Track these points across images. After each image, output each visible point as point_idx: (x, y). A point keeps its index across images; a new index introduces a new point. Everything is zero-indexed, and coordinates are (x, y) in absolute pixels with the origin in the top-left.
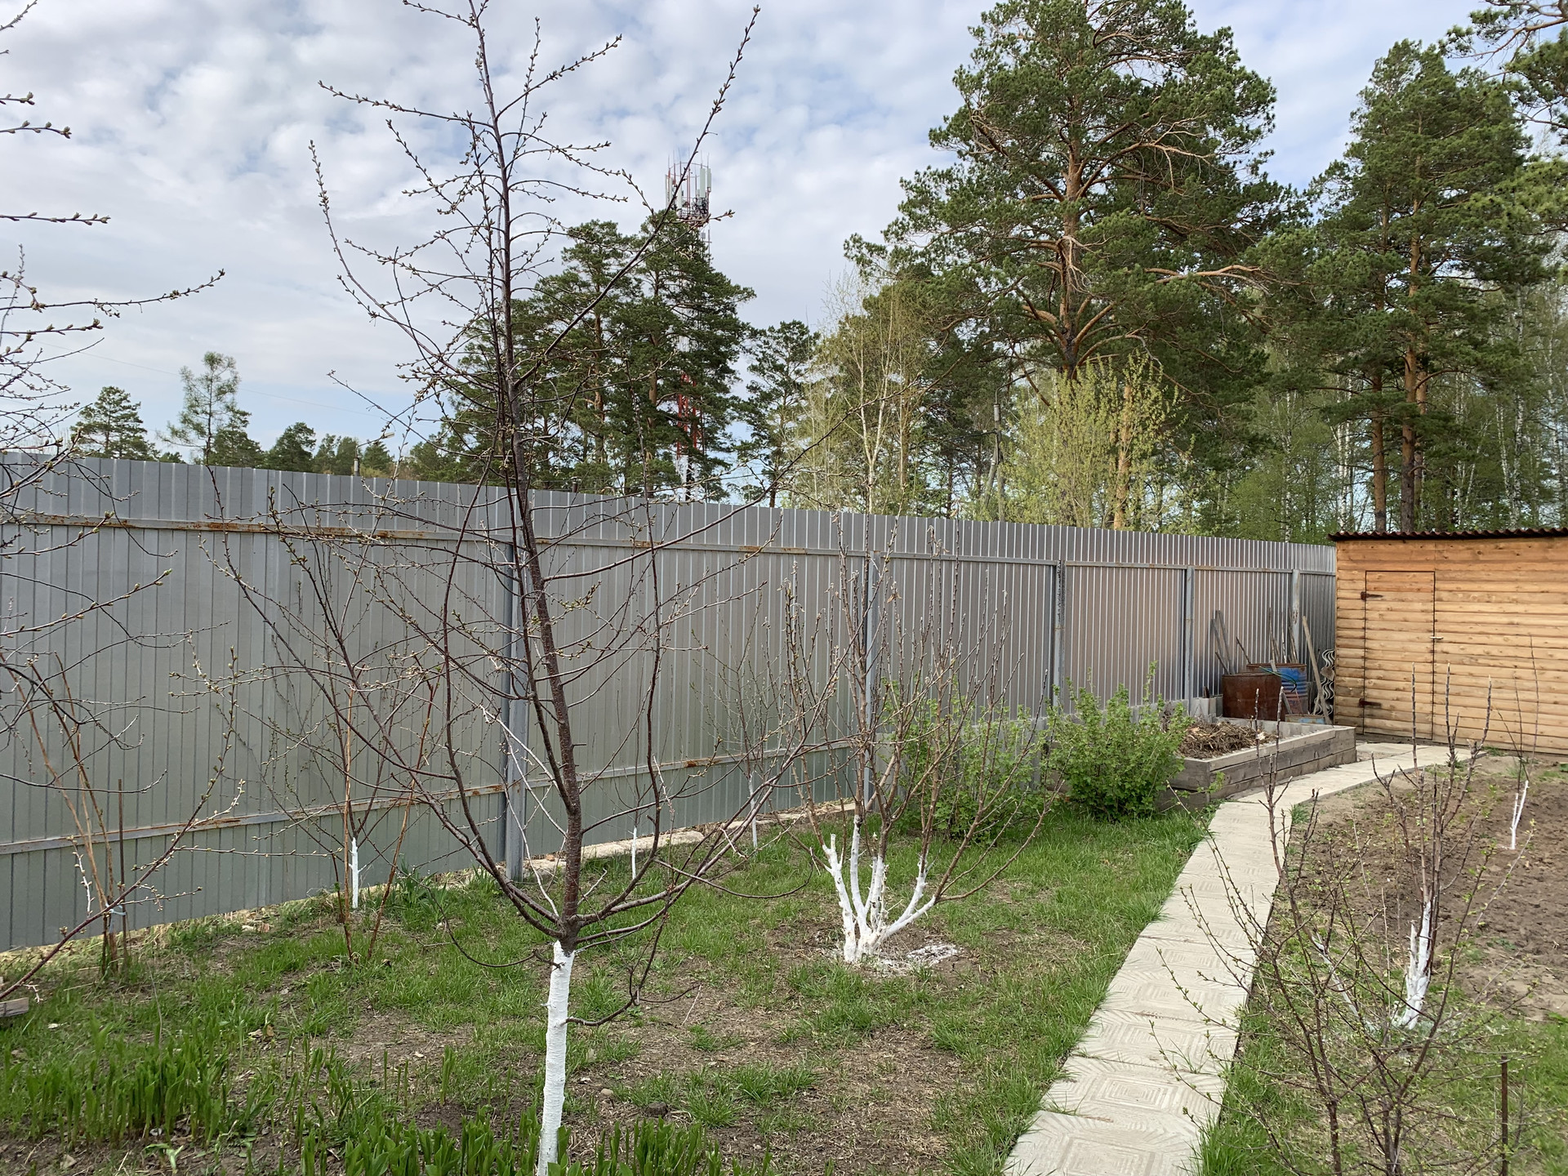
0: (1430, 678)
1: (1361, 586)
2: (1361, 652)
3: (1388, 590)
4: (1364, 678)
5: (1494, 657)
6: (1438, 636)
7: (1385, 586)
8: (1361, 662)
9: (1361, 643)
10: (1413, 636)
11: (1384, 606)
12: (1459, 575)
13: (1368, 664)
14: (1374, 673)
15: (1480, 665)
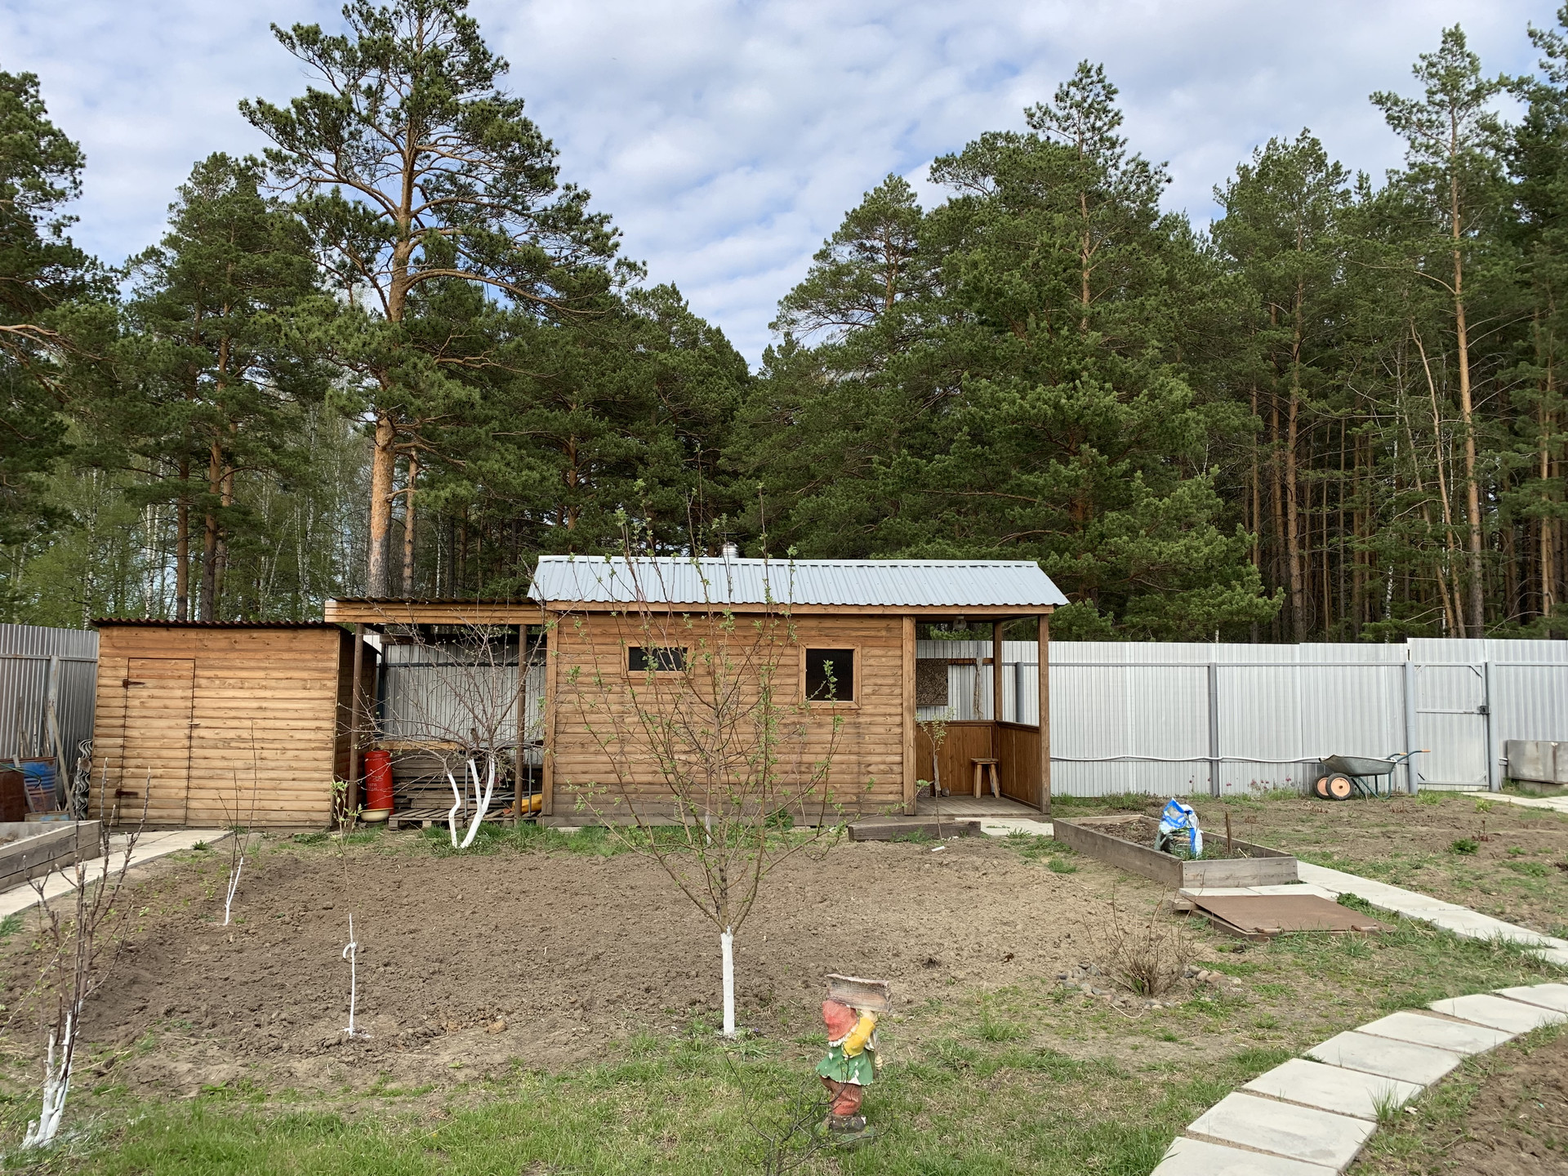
0: (186, 763)
1: (123, 673)
2: (120, 741)
3: (150, 677)
4: (122, 767)
5: (244, 740)
6: (196, 721)
7: (147, 672)
8: (119, 751)
9: (120, 731)
10: (172, 723)
11: (145, 693)
12: (217, 663)
13: (126, 753)
14: (133, 762)
15: (232, 748)
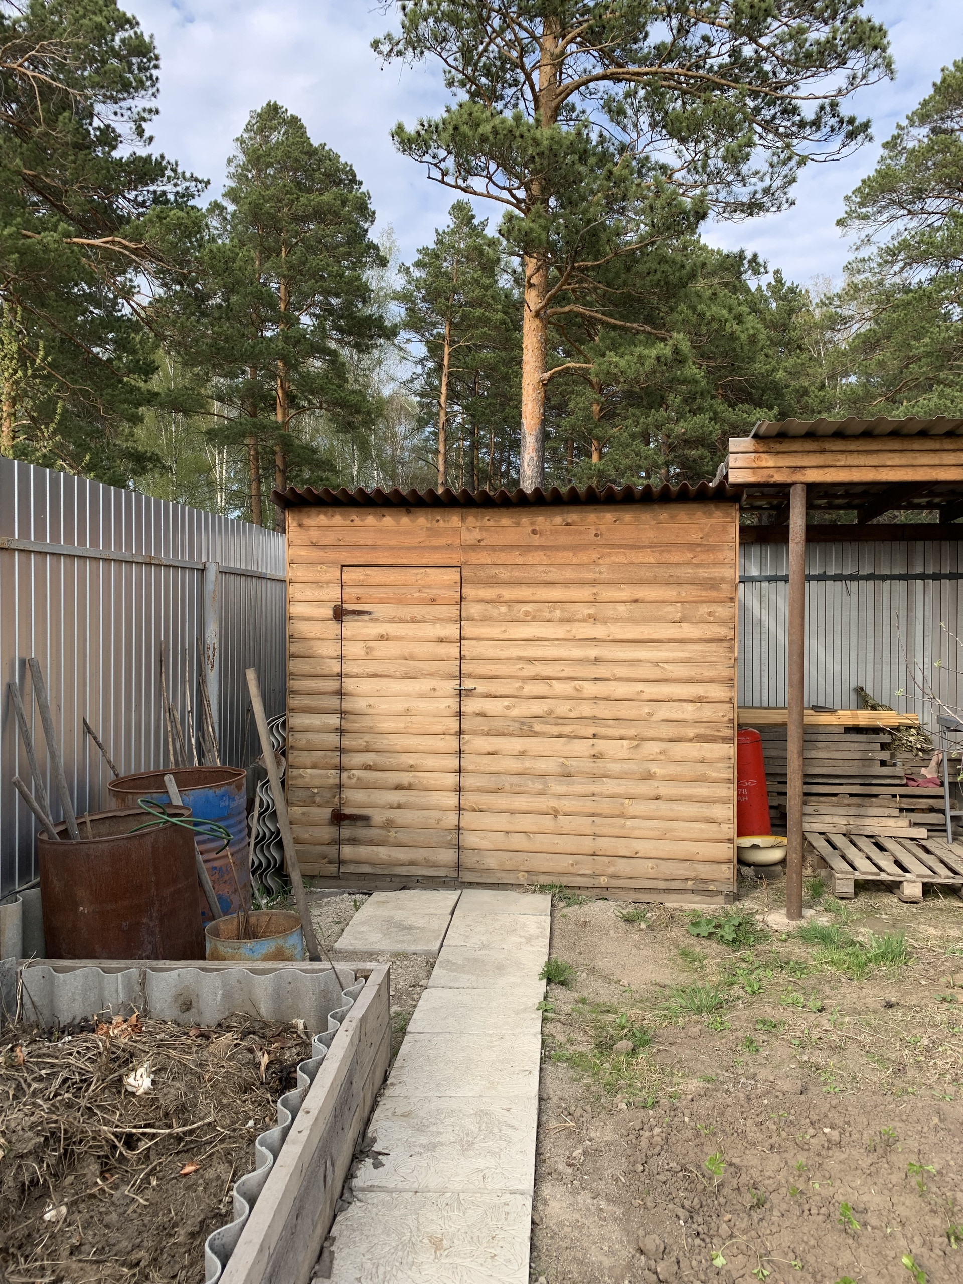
0: (453, 763)
1: (333, 593)
2: (333, 720)
3: (381, 602)
4: (340, 768)
5: (561, 720)
6: (468, 684)
7: (376, 593)
8: (333, 739)
9: (333, 702)
10: (425, 685)
11: (374, 630)
12: (504, 574)
13: (347, 742)
14: (358, 759)
15: (536, 734)
